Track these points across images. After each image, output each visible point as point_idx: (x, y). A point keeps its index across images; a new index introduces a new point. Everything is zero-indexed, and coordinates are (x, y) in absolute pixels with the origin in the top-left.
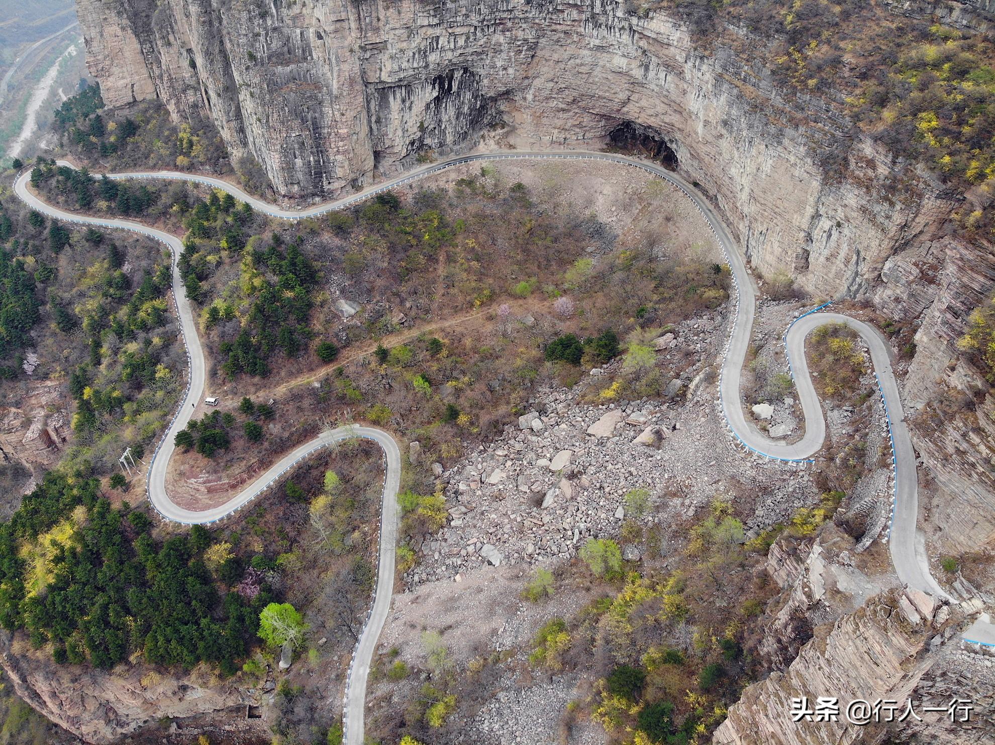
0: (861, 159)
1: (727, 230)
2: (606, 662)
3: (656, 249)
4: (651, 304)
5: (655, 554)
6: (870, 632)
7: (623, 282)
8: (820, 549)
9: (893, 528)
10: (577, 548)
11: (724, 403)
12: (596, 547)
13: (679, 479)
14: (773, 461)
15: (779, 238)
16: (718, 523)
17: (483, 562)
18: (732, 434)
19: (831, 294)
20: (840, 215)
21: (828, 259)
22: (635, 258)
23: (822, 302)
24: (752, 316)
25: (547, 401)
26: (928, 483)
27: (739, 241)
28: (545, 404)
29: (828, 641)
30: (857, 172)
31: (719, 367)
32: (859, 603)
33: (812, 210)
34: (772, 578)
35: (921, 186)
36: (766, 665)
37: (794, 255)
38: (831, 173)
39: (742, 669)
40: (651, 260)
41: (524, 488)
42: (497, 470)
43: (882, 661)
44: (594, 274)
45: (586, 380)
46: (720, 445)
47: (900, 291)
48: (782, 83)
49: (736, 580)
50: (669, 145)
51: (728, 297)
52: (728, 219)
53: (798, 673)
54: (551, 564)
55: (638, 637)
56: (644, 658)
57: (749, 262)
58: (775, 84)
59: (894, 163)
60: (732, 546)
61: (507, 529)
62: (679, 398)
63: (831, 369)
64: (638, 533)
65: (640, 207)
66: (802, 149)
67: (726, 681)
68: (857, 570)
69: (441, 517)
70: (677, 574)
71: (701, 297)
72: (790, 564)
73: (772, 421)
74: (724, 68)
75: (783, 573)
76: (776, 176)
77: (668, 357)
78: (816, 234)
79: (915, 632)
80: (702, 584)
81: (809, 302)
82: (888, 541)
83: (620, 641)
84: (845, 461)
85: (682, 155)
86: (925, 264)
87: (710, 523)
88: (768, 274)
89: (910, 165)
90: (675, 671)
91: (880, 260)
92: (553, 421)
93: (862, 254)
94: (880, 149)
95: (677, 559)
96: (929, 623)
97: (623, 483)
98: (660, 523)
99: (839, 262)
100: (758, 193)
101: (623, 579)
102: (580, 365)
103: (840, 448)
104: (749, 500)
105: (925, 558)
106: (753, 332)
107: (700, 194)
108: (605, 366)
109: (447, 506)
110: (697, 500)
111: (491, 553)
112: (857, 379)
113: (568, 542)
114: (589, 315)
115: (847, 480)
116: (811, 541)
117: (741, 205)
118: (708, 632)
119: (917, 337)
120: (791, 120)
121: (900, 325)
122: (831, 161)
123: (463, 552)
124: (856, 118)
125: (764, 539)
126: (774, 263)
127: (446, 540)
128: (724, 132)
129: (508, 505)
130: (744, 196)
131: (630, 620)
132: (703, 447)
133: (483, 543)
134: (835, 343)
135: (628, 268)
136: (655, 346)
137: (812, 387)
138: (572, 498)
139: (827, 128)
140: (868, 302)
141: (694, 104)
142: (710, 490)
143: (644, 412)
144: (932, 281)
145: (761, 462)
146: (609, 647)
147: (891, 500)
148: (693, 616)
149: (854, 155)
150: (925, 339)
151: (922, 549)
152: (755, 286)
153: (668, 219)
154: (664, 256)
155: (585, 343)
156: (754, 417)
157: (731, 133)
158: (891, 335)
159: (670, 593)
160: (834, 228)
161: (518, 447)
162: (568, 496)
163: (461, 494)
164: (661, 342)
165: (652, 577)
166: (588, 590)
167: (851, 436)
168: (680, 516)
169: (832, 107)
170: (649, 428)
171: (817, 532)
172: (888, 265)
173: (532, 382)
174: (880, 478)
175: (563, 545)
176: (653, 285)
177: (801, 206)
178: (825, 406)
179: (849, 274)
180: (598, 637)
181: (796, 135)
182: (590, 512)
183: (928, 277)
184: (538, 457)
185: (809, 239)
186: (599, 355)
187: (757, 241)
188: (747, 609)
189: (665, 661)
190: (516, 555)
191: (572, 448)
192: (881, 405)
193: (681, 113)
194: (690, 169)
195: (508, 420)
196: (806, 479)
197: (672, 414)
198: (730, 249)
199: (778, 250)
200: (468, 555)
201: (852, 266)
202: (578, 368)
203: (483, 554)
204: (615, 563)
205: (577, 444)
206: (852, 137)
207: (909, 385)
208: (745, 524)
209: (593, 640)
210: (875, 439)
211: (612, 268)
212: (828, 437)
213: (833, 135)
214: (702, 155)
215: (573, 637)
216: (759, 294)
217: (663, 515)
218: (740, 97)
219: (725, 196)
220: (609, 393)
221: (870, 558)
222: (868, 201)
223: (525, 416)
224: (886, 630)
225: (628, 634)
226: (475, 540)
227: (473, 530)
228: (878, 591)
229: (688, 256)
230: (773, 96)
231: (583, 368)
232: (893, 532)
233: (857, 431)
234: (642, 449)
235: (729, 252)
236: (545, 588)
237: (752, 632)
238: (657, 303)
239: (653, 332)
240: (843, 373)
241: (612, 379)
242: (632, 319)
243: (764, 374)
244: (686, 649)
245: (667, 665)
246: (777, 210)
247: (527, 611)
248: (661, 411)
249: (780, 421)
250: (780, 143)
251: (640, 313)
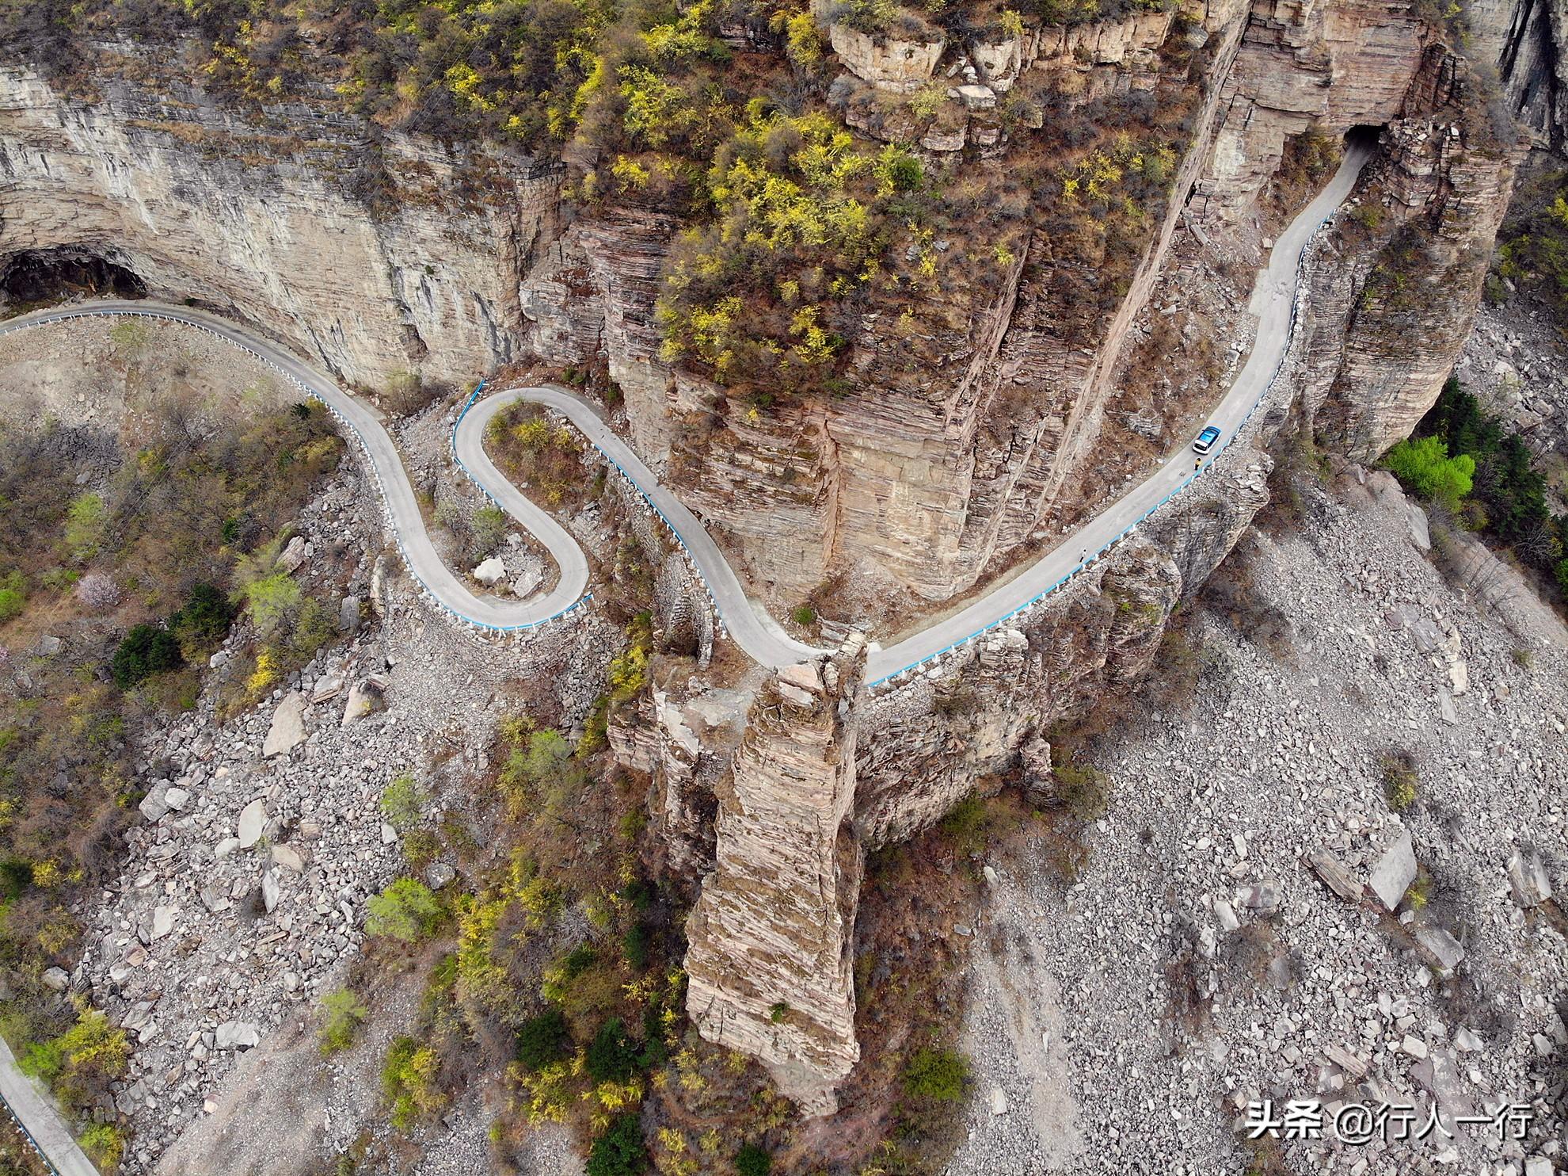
0: (405, 167)
1: (281, 349)
2: (501, 1038)
3: (191, 427)
4: (238, 511)
5: (472, 851)
6: (774, 749)
7: (172, 500)
8: (663, 695)
9: (723, 616)
10: (360, 927)
11: (433, 591)
12: (385, 905)
13: (439, 730)
14: (543, 627)
15: (361, 326)
16: (526, 750)
17: (232, 1055)
18: (471, 626)
19: (478, 369)
20: (424, 256)
21: (444, 325)
22: (166, 455)
23: (474, 385)
24: (393, 452)
25: (169, 752)
26: (728, 540)
27: (308, 357)
28: (169, 759)
29: (738, 794)
30: (411, 188)
31: (393, 547)
32: (742, 726)
33: (382, 267)
34: (631, 769)
35: (504, 171)
36: (691, 878)
37: (398, 340)
38: (378, 203)
39: (667, 906)
40: (194, 446)
41: (221, 905)
42: (158, 910)
43: (804, 771)
44: (113, 513)
45: (210, 683)
46: (464, 650)
47: (560, 324)
48: (231, 101)
49: (593, 804)
50: (111, 261)
51: (343, 443)
52: (272, 333)
53: (732, 858)
54: (337, 977)
55: (520, 973)
56: (545, 993)
57: (342, 379)
58: (221, 105)
59: (451, 154)
60: (562, 767)
61: (235, 981)
62: (369, 621)
63: (539, 468)
64: (432, 841)
65: (124, 376)
66: (317, 185)
67: (659, 935)
68: (716, 690)
69: (117, 1043)
70: (517, 854)
71: (305, 461)
72: (641, 737)
73: (510, 577)
74: (129, 110)
75: (641, 754)
76: (303, 239)
77: (314, 573)
78: (408, 297)
79: (816, 714)
80: (555, 842)
81: (457, 396)
82: (728, 634)
83: (499, 998)
84: (625, 572)
85: (141, 267)
86: (566, 273)
87: (515, 758)
88: (380, 383)
89: (474, 148)
90: (593, 975)
91: (510, 294)
92: (199, 776)
93: (484, 296)
94: (423, 143)
95: (504, 835)
96: (823, 694)
97: (366, 791)
98: (451, 806)
99: (461, 322)
100: (291, 274)
101: (450, 917)
102: (186, 664)
103: (610, 560)
104: (546, 694)
105: (776, 626)
106: (409, 474)
107: (206, 314)
108: (227, 642)
109: (114, 1020)
110: (479, 741)
111: (235, 1034)
112: (577, 463)
113: (342, 929)
114: (150, 580)
115: (642, 594)
116: (647, 692)
117: (279, 303)
118: (601, 894)
119: (613, 371)
120: (275, 149)
121: (584, 368)
122: (368, 186)
123: (191, 1066)
124: (365, 111)
125: (593, 729)
126: (377, 364)
127: (149, 1070)
128: (186, 206)
129: (212, 948)
130: (274, 289)
131: (495, 962)
132: (443, 667)
133: (212, 1030)
134: (523, 432)
135: (165, 476)
136: (285, 568)
137: (531, 504)
138: (306, 864)
139: (333, 141)
140: (529, 357)
141: (113, 183)
142: (488, 717)
143: (331, 672)
144: (588, 292)
145: (529, 637)
146: (491, 1017)
147: (702, 584)
148: (570, 891)
149: (393, 166)
150: (623, 370)
151: (767, 618)
152: (372, 408)
153: (181, 373)
154: (211, 430)
155: (172, 626)
156: (484, 586)
157: (198, 203)
158: (581, 386)
159: (524, 885)
160: (427, 278)
161: (167, 852)
162: (298, 865)
163: (125, 986)
164: (290, 556)
165: (487, 882)
166: (413, 968)
167: (614, 538)
168: (473, 776)
169: (324, 110)
170: (354, 689)
171: (648, 677)
172: (524, 296)
173: (122, 738)
174: (675, 568)
175: (336, 937)
176: (222, 482)
177: (363, 267)
178: (562, 519)
179: (483, 331)
180: (469, 1017)
181: (296, 168)
182: (345, 865)
183: (581, 289)
184: (212, 844)
185: (403, 308)
186: (206, 632)
187: (334, 343)
188: (628, 829)
189: (573, 974)
190: (275, 1006)
191: (258, 794)
192: (624, 480)
193: (100, 205)
194: (168, 284)
195: (122, 823)
196: (595, 622)
197: (372, 649)
198: (303, 374)
199: (371, 344)
200: (200, 1064)
201: (481, 320)
202: (185, 671)
203: (224, 1045)
204: (426, 904)
205: (262, 783)
206: (376, 141)
207: (639, 436)
208: (560, 727)
209: (465, 1026)
210: (641, 524)
211: (138, 489)
212: (589, 555)
213: (349, 149)
214: (174, 254)
215: (435, 1047)
216: (383, 417)
217: (448, 794)
218: (179, 144)
219: (246, 300)
220: (262, 678)
221: (722, 666)
222: (449, 221)
223: (148, 797)
224: (786, 735)
225: (505, 981)
226: (196, 1035)
227: (183, 1023)
228: (753, 697)
229: (247, 412)
230: (228, 124)
231: (194, 666)
232: (727, 620)
233: (616, 527)
234: (362, 725)
235: (304, 379)
236: (351, 1017)
237: (650, 852)
238: (245, 504)
239: (267, 552)
240: (557, 465)
241: (251, 655)
242: (223, 548)
243: (460, 521)
244: (589, 937)
245: (579, 977)
246: (334, 287)
247: (346, 1068)
248: (354, 655)
249: (519, 571)
250: (280, 190)
251: (229, 532)
